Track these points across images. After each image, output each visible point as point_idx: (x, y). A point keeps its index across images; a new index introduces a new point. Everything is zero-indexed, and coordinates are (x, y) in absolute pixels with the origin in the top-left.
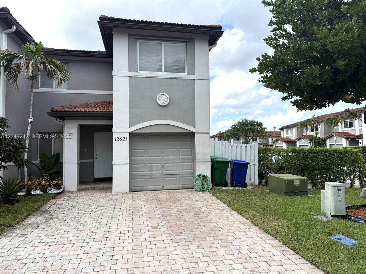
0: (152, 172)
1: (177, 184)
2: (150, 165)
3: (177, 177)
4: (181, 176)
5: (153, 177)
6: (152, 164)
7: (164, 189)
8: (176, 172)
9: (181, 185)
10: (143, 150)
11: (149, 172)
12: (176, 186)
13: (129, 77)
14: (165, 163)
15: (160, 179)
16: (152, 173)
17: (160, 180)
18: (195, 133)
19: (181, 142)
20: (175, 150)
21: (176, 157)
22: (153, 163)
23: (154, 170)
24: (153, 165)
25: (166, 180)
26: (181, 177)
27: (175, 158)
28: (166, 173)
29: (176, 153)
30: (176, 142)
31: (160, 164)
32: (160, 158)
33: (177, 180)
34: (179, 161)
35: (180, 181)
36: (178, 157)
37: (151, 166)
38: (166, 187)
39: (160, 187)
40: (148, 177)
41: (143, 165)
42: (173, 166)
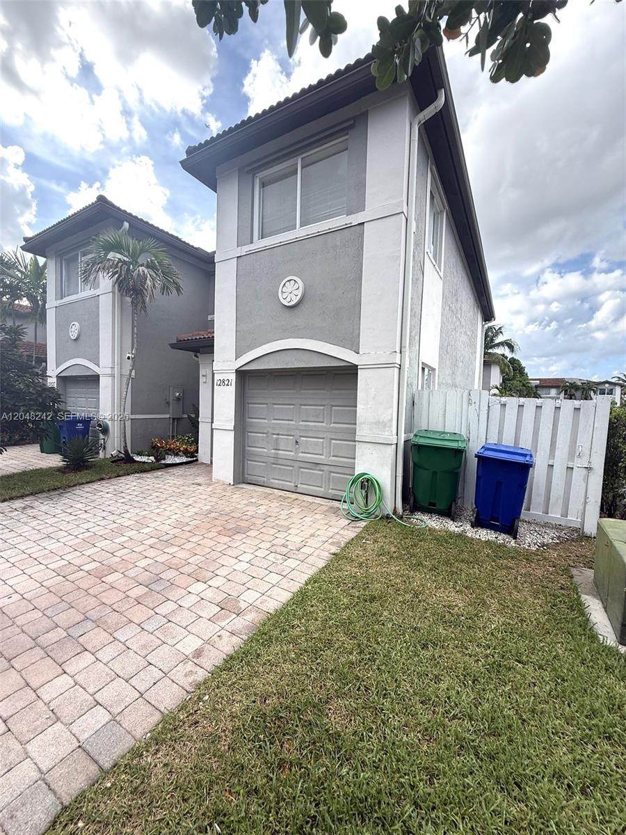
0: (277, 452)
1: (323, 486)
2: (274, 436)
3: (323, 471)
4: (332, 469)
5: (280, 461)
6: (278, 434)
7: (298, 491)
8: (322, 459)
9: (330, 491)
10: (265, 406)
11: (273, 451)
12: (320, 491)
13: (238, 257)
14: (301, 436)
15: (291, 468)
16: (278, 454)
17: (291, 470)
18: (359, 367)
19: (335, 389)
20: (321, 409)
21: (324, 424)
22: (281, 433)
23: (281, 448)
24: (280, 436)
25: (302, 472)
26: (331, 472)
27: (322, 426)
28: (303, 457)
29: (324, 415)
30: (324, 389)
31: (291, 438)
32: (293, 424)
33: (324, 477)
34: (329, 435)
35: (329, 481)
36: (327, 424)
37: (277, 439)
38: (302, 488)
39: (290, 485)
40: (272, 460)
41: (265, 435)
42: (316, 444)
